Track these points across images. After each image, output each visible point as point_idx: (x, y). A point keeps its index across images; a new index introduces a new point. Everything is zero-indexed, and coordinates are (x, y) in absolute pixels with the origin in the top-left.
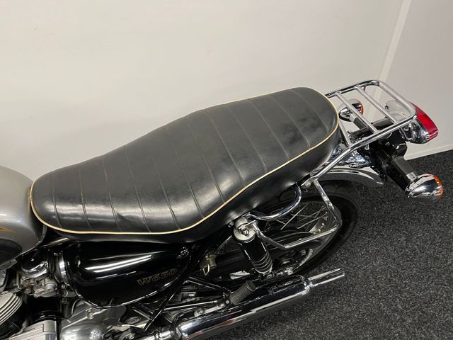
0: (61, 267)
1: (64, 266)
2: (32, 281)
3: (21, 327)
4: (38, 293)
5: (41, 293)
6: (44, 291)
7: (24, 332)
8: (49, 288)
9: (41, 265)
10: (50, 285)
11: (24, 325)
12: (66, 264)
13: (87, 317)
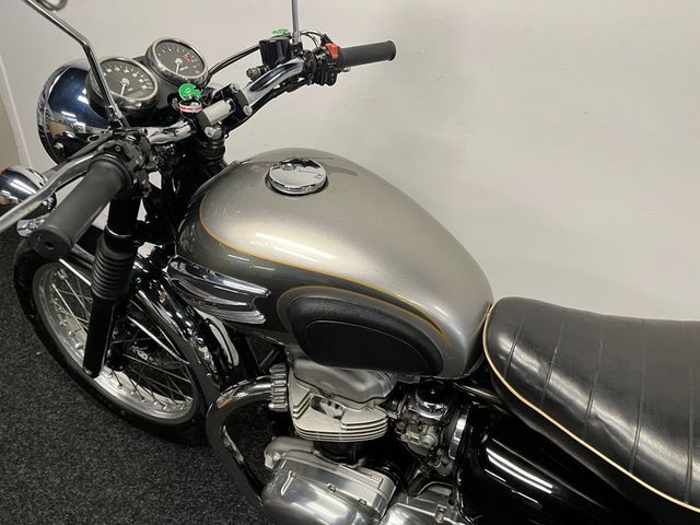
0: (458, 427)
1: (462, 428)
2: (414, 417)
3: (356, 462)
4: (409, 437)
5: (412, 439)
6: (416, 440)
7: (356, 469)
8: (427, 441)
9: (438, 407)
10: (430, 438)
11: (361, 461)
12: (467, 428)
13: (434, 515)
